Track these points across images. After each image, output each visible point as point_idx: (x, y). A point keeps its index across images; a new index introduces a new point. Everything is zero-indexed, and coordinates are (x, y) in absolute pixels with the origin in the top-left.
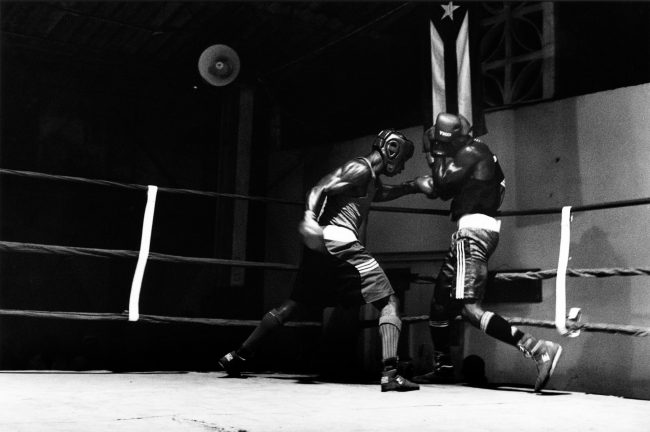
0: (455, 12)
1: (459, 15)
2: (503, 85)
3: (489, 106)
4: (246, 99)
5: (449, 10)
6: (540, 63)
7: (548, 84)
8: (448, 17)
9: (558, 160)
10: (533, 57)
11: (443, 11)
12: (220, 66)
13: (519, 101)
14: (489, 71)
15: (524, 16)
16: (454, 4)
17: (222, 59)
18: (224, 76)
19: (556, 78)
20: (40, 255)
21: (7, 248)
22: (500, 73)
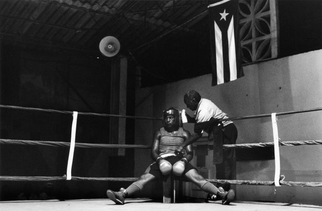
0: (227, 17)
1: (229, 18)
2: (251, 51)
3: (245, 63)
4: (124, 63)
5: (224, 15)
6: (270, 40)
7: (274, 51)
8: (223, 19)
9: (280, 88)
10: (266, 37)
11: (221, 16)
12: (110, 47)
13: (260, 60)
14: (244, 46)
15: (261, 17)
16: (226, 12)
17: (111, 43)
18: (112, 52)
19: (278, 48)
20: (21, 145)
21: (4, 142)
22: (250, 46)
